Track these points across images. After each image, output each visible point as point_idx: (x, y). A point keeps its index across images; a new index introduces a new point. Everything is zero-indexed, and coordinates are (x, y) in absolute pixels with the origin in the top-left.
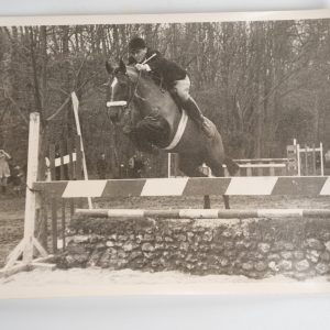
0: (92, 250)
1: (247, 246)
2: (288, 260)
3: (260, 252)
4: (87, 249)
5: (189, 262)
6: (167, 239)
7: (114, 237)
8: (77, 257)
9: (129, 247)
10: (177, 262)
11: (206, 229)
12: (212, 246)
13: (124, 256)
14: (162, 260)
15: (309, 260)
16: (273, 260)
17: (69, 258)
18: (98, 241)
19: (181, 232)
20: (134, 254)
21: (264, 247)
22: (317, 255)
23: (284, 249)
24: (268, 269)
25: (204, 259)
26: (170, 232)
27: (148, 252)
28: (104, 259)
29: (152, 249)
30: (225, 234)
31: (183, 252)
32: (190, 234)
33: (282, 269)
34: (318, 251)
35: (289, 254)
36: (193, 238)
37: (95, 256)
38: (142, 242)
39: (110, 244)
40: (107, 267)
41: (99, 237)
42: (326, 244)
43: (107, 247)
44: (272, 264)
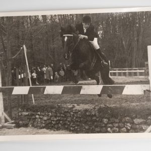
0: (30, 119)
1: (98, 120)
2: (117, 127)
3: (104, 123)
4: (28, 119)
5: (72, 126)
6: (62, 115)
7: (39, 113)
8: (24, 122)
10: (66, 126)
11: (79, 111)
12: (82, 119)
13: (44, 122)
14: (60, 125)
15: (127, 128)
16: (109, 127)
17: (20, 122)
18: (32, 115)
19: (68, 112)
20: (48, 122)
21: (105, 120)
22: (130, 126)
23: (115, 122)
25: (78, 126)
26: (63, 112)
27: (54, 121)
28: (35, 124)
29: (55, 119)
30: (87, 114)
31: (69, 121)
32: (72, 113)
33: (114, 132)
34: (131, 123)
35: (117, 125)
36: (73, 115)
37: (31, 122)
38: (51, 116)
39: (37, 116)
40: (36, 127)
41: (33, 113)
42: (134, 120)
43: (36, 118)
44: (109, 129)
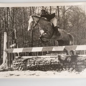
2: (68, 67)
7: (25, 63)
8: (16, 68)
9: (29, 65)
10: (40, 69)
11: (47, 60)
13: (27, 67)
14: (37, 68)
15: (73, 67)
19: (41, 61)
26: (38, 61)
30: (52, 61)
32: (43, 62)
34: (75, 65)
41: (21, 63)
42: (77, 63)
44: (64, 69)
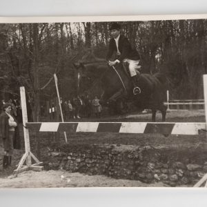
1: (142, 163)
2: (165, 174)
4: (58, 160)
5: (110, 171)
6: (98, 157)
7: (71, 154)
8: (54, 164)
9: (79, 160)
12: (122, 163)
13: (77, 165)
14: (96, 169)
15: (178, 175)
16: (156, 173)
17: (50, 164)
18: (63, 156)
20: (81, 164)
21: (151, 165)
22: (182, 172)
23: (163, 167)
24: (154, 178)
25: (118, 170)
26: (99, 153)
28: (67, 166)
30: (129, 156)
31: (107, 165)
32: (110, 155)
33: (162, 179)
35: (165, 171)
36: (112, 157)
37: (63, 164)
38: (86, 158)
39: (69, 158)
40: (68, 170)
42: (188, 166)
43: (68, 160)
44: (156, 175)
